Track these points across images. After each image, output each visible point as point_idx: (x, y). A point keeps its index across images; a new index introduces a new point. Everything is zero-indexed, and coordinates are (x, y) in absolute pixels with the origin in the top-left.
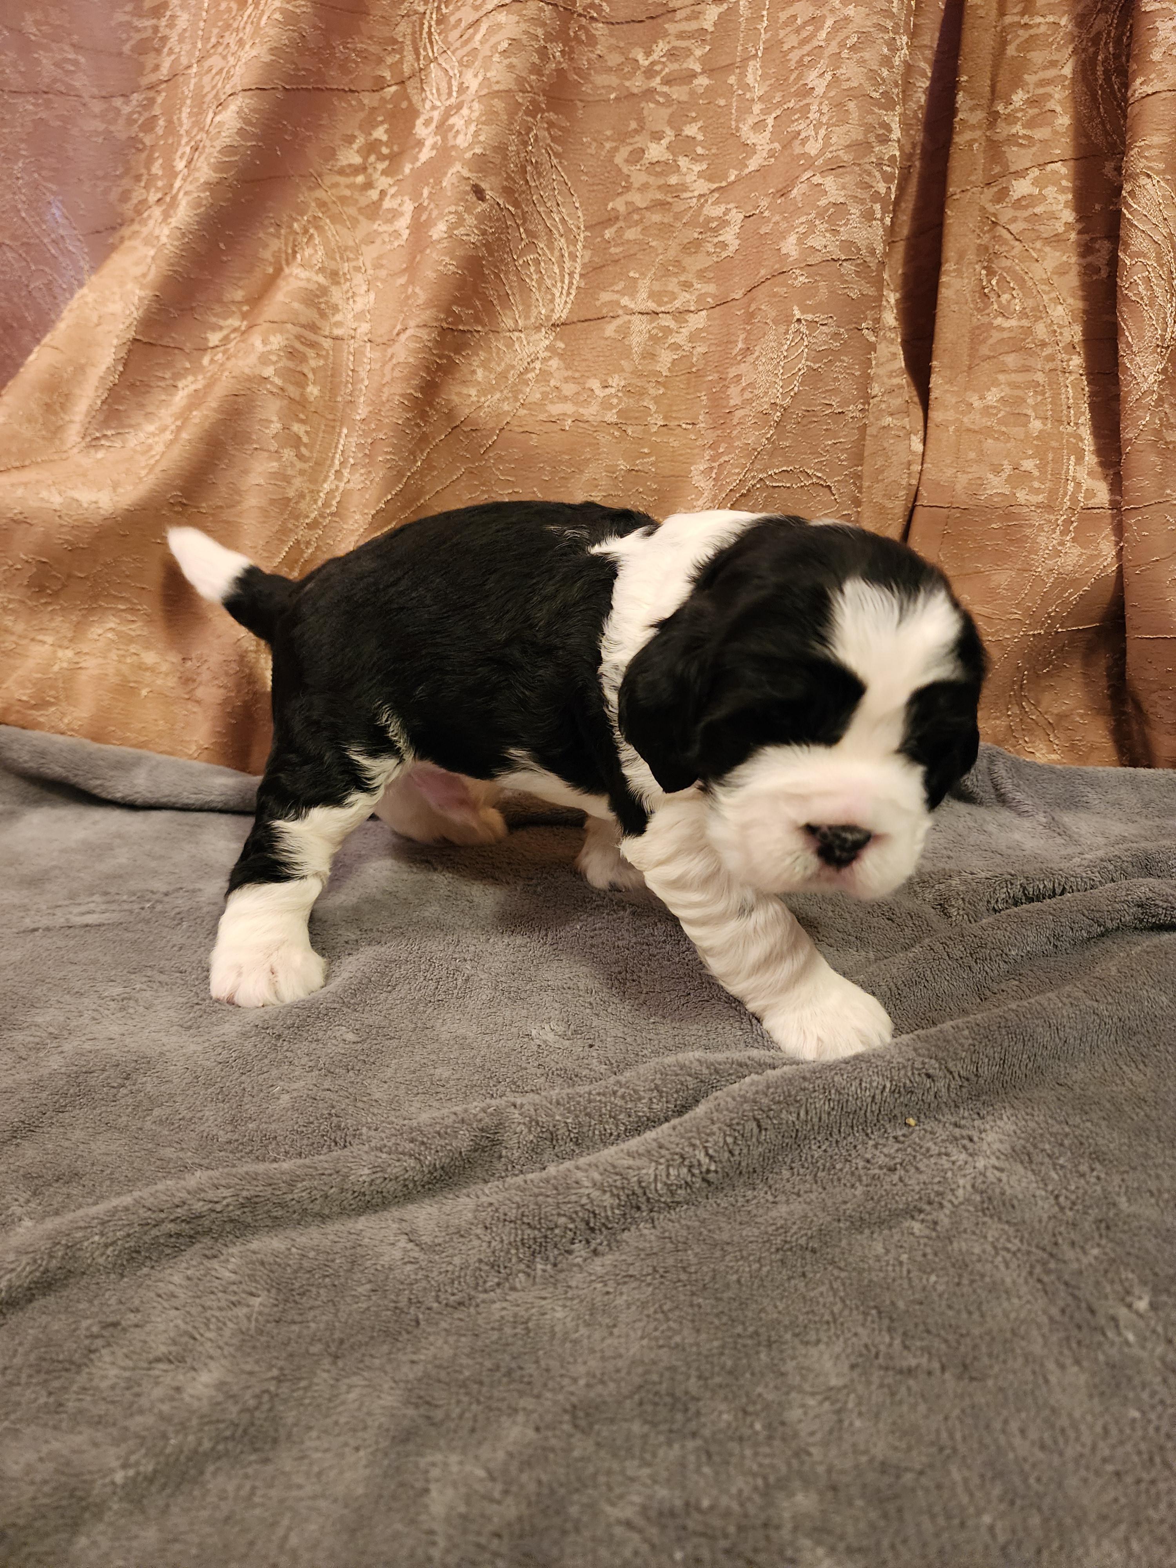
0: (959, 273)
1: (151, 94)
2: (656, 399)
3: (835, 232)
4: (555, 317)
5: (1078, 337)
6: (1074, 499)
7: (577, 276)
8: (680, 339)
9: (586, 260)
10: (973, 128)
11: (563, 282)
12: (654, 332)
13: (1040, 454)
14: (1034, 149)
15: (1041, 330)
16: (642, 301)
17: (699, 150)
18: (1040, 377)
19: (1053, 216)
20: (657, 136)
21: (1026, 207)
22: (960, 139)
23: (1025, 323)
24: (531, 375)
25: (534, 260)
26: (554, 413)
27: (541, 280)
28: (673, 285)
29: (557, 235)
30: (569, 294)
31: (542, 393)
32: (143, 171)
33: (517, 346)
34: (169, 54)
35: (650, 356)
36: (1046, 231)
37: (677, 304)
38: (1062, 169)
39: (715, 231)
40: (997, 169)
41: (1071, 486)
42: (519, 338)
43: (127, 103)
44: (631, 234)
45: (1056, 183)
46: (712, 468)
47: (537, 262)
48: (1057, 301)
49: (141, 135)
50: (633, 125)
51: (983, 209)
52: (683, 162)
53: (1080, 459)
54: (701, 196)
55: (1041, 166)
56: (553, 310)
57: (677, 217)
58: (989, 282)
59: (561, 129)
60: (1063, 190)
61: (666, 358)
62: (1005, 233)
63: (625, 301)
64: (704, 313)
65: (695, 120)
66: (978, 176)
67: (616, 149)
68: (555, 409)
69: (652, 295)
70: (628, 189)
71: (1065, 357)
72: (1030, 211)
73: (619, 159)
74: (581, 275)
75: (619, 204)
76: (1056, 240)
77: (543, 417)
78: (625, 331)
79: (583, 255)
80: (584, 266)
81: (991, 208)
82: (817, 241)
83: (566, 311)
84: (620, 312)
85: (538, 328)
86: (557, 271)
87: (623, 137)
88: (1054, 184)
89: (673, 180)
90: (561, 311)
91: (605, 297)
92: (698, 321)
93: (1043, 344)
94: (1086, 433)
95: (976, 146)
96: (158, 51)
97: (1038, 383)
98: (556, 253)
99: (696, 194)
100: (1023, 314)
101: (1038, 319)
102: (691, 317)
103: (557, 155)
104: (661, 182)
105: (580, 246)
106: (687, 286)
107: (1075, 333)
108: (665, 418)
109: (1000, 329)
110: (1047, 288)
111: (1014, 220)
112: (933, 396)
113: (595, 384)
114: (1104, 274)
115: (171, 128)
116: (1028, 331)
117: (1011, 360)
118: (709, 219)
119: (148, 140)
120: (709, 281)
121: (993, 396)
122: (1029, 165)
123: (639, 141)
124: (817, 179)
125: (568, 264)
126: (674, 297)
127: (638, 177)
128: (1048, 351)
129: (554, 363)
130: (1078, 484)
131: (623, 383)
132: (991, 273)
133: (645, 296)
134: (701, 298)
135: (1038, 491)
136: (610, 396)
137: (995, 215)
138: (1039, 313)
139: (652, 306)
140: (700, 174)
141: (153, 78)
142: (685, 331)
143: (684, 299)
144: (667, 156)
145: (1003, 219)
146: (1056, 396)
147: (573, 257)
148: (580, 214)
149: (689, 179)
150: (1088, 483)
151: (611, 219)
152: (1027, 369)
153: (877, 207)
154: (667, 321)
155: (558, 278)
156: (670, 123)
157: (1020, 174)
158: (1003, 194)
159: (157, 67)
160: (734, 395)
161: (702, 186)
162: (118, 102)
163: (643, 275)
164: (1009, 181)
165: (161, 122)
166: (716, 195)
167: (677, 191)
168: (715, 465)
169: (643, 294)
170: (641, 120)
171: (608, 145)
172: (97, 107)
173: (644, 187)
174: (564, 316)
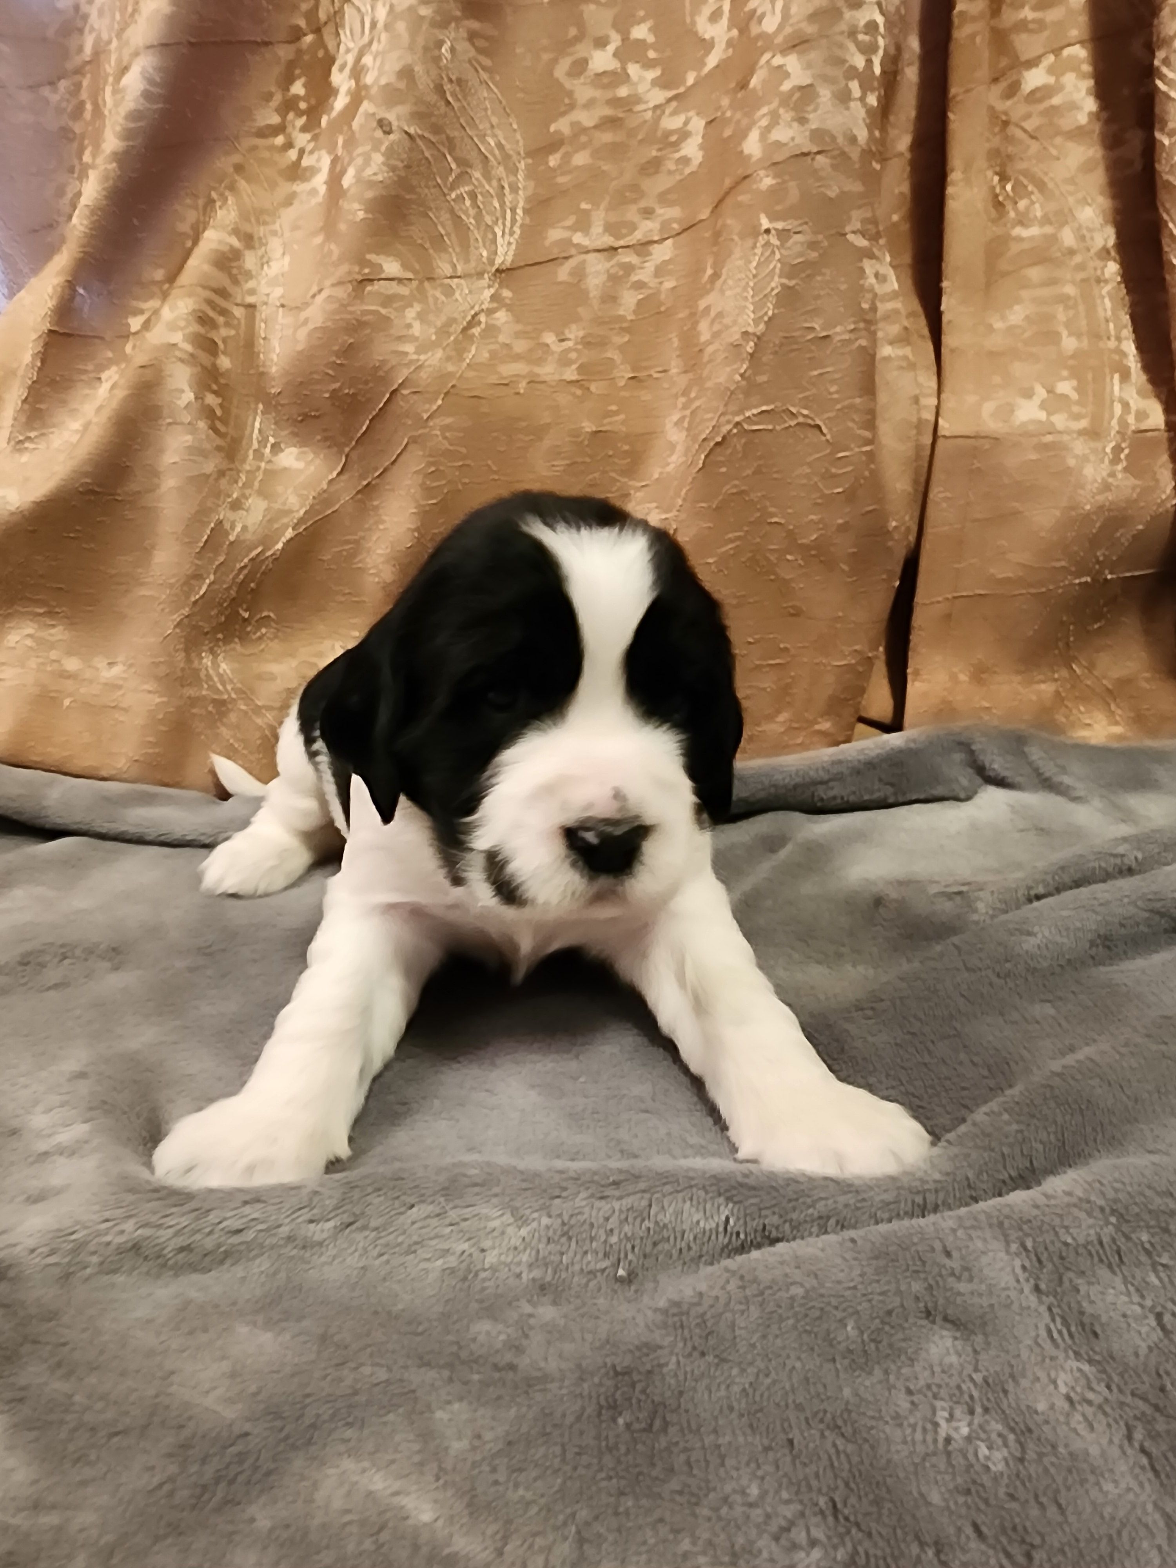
0: (968, 181)
1: (77, 78)
2: (621, 348)
3: (802, 121)
4: (498, 261)
5: (1112, 241)
6: (1123, 422)
7: (519, 211)
8: (645, 274)
9: (530, 192)
10: (974, 19)
11: (504, 218)
12: (612, 271)
13: (1076, 374)
14: (1046, 34)
15: (1068, 237)
16: (598, 237)
17: (652, 54)
18: (1070, 290)
19: (1073, 106)
20: (601, 43)
21: (1040, 100)
22: (961, 33)
23: (1048, 230)
24: (476, 331)
25: (468, 193)
26: (505, 374)
27: (479, 217)
28: (632, 213)
29: (495, 163)
30: (512, 233)
31: (490, 352)
32: (76, 162)
33: (457, 295)
34: (90, 32)
35: (610, 298)
36: (1066, 123)
37: (638, 236)
38: (1080, 52)
39: (676, 146)
40: (1004, 62)
41: (1118, 409)
42: (458, 285)
43: (55, 90)
44: (581, 159)
45: (1076, 69)
46: (684, 417)
47: (473, 196)
48: (1084, 202)
49: (71, 123)
50: (573, 32)
51: (991, 109)
52: (633, 69)
53: (1125, 376)
54: (656, 107)
55: (1057, 52)
56: (496, 253)
57: (631, 133)
58: (1004, 188)
59: (487, 38)
60: (1084, 76)
61: (629, 300)
62: (1019, 133)
63: (578, 238)
64: (669, 242)
65: (643, 20)
66: (983, 73)
67: (555, 61)
68: (509, 369)
69: (610, 228)
70: (572, 107)
71: (1099, 264)
72: (1046, 104)
73: (561, 71)
74: (526, 211)
75: (562, 126)
76: (1077, 134)
77: (494, 379)
78: (580, 273)
79: (525, 187)
80: (528, 200)
81: (1001, 106)
82: (782, 134)
83: (511, 253)
84: (573, 251)
85: (480, 275)
86: (497, 205)
87: (563, 46)
88: (1073, 70)
89: (623, 92)
90: (505, 254)
91: (555, 234)
92: (663, 252)
93: (1071, 252)
94: (1130, 347)
95: (978, 40)
96: (81, 31)
97: (1068, 297)
98: (495, 183)
99: (651, 105)
100: (1046, 220)
101: (1063, 224)
102: (656, 249)
103: (484, 68)
104: (609, 95)
105: (521, 176)
106: (648, 213)
107: (1107, 236)
108: (633, 370)
109: (1020, 239)
110: (1071, 188)
111: (1028, 116)
112: (945, 319)
113: (549, 338)
114: (1138, 166)
115: (98, 111)
116: (1052, 239)
117: (1035, 273)
118: (668, 133)
119: (77, 128)
120: (671, 204)
121: (1017, 315)
122: (1041, 51)
123: (581, 50)
124: (778, 60)
125: (509, 198)
126: (633, 227)
127: (583, 91)
128: (1078, 259)
129: (502, 316)
130: (1126, 406)
131: (581, 334)
132: (1004, 178)
133: (600, 230)
134: (665, 225)
135: (1077, 417)
136: (568, 350)
137: (1006, 113)
138: (1062, 217)
139: (609, 240)
140: (655, 83)
141: (77, 60)
142: (650, 266)
143: (647, 228)
144: (613, 65)
145: (1015, 116)
146: (1091, 310)
147: (514, 189)
148: (518, 136)
149: (641, 89)
150: (1136, 402)
151: (555, 144)
152: (1052, 282)
153: (855, 87)
154: (629, 258)
155: (498, 214)
156: (615, 26)
157: (1032, 63)
158: (1013, 90)
159: (80, 49)
160: (705, 330)
161: (658, 96)
162: (46, 91)
163: (596, 205)
164: (1020, 73)
165: (89, 107)
166: (674, 104)
167: (629, 103)
168: (688, 412)
169: (597, 228)
170: (581, 25)
171: (546, 57)
172: (25, 97)
173: (590, 104)
174: (509, 258)
